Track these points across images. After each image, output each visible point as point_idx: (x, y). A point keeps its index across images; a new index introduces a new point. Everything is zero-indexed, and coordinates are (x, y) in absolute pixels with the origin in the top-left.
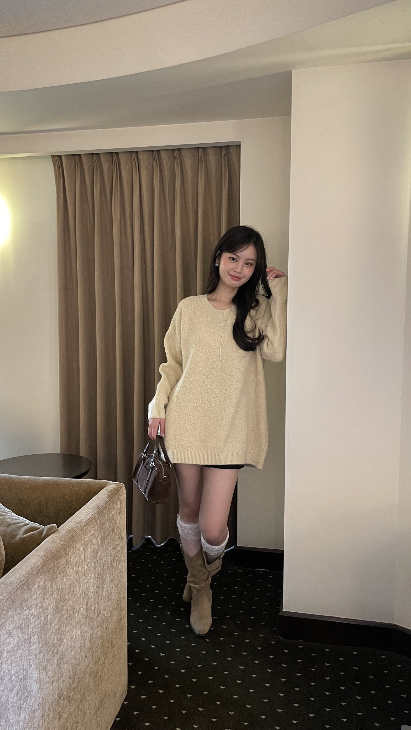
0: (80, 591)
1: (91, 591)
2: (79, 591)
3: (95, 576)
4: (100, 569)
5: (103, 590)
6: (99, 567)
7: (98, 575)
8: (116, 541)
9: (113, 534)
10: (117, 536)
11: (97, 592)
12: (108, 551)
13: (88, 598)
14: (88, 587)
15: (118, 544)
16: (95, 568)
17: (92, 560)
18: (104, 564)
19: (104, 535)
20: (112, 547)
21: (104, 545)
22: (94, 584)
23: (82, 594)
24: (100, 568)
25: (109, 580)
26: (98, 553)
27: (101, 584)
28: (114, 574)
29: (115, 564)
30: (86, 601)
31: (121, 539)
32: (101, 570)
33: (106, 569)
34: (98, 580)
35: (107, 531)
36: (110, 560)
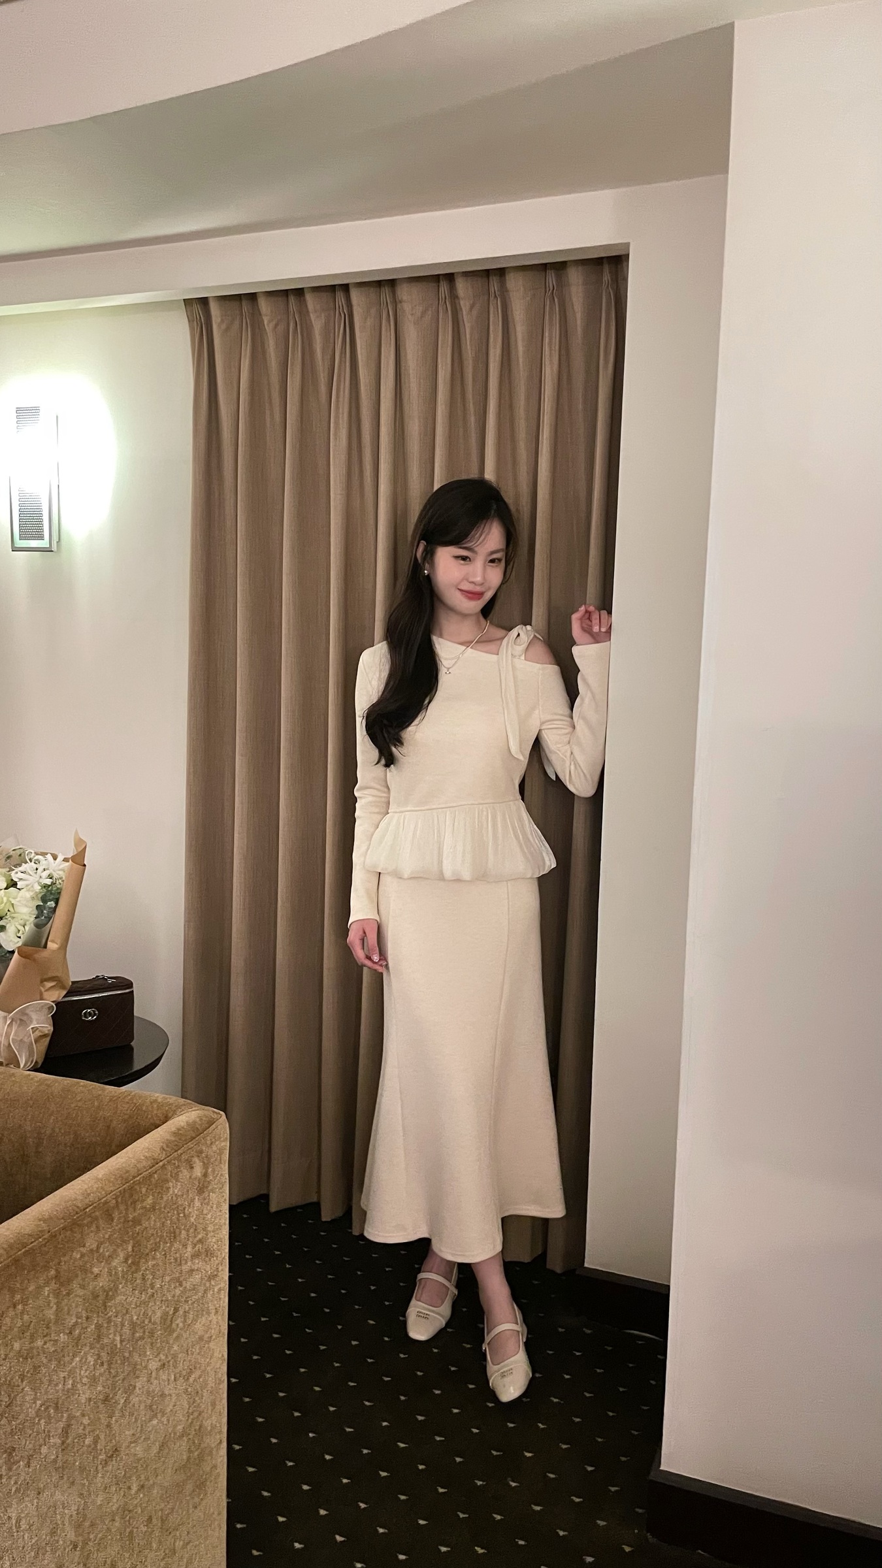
0: (39, 1402)
1: (83, 1399)
2: (35, 1403)
3: (99, 1356)
4: (118, 1338)
5: (130, 1390)
6: (115, 1335)
7: (112, 1353)
8: (186, 1263)
9: (172, 1245)
10: (189, 1249)
11: (106, 1399)
12: (150, 1291)
13: (70, 1417)
14: (68, 1391)
15: (192, 1270)
16: (99, 1338)
17: (87, 1318)
18: (133, 1326)
19: (136, 1249)
20: (167, 1278)
21: (139, 1275)
22: (94, 1380)
23: (47, 1408)
24: (121, 1336)
25: (154, 1365)
26: (113, 1297)
27: (121, 1377)
28: (176, 1348)
29: (179, 1321)
30: (61, 1425)
31: (207, 1255)
32: (121, 1341)
33: (142, 1338)
34: (110, 1368)
35: (148, 1239)
36: (159, 1314)
